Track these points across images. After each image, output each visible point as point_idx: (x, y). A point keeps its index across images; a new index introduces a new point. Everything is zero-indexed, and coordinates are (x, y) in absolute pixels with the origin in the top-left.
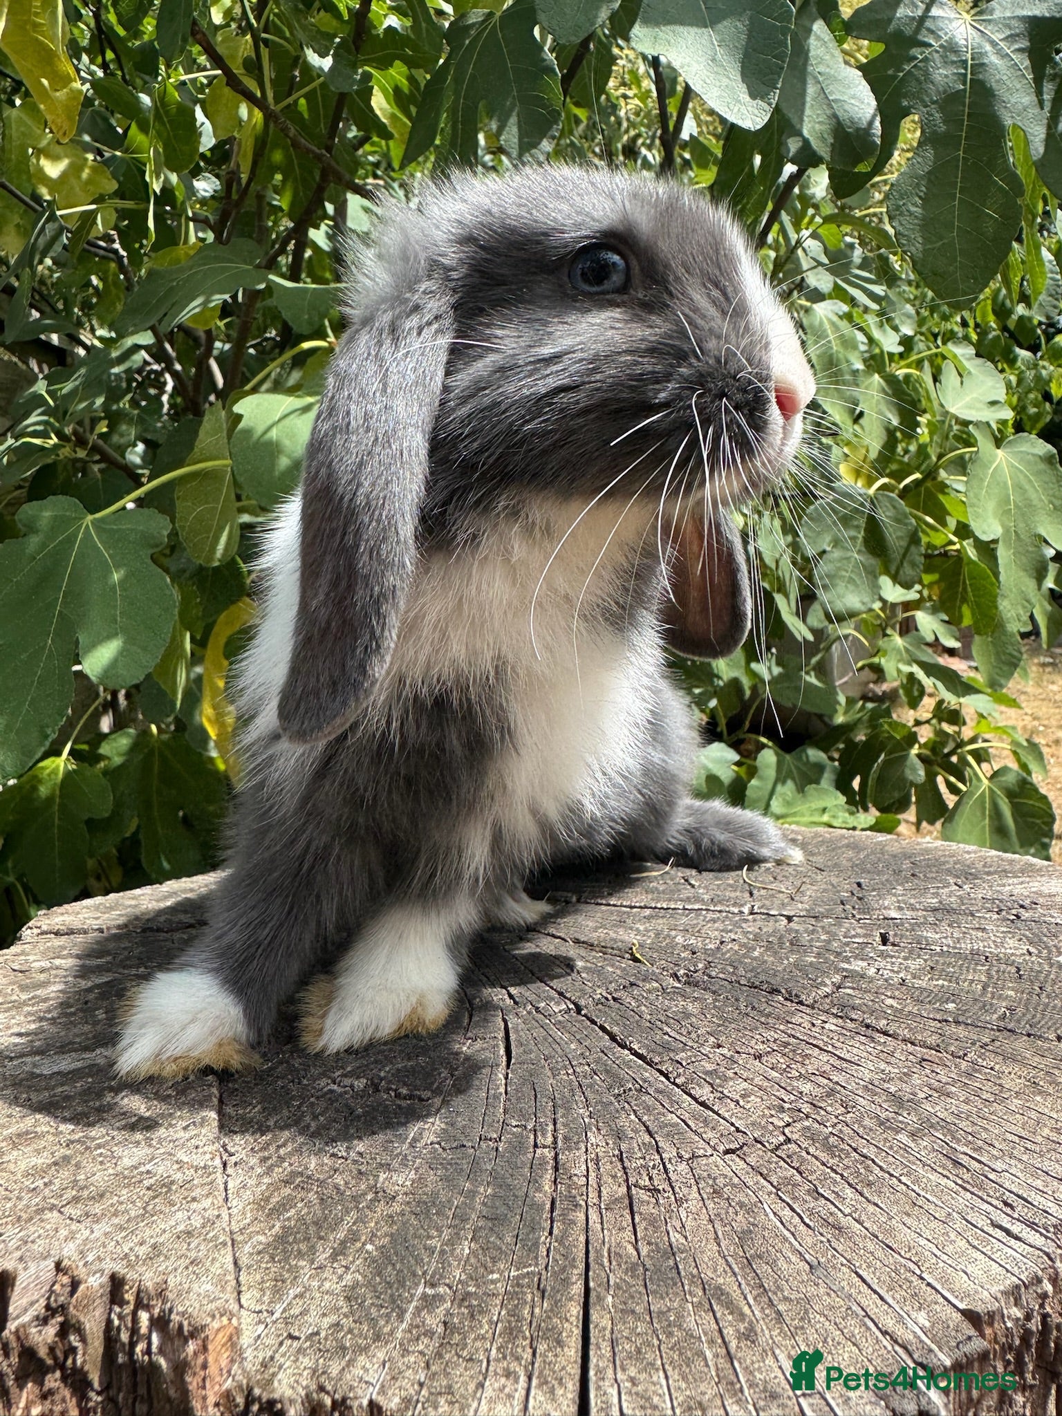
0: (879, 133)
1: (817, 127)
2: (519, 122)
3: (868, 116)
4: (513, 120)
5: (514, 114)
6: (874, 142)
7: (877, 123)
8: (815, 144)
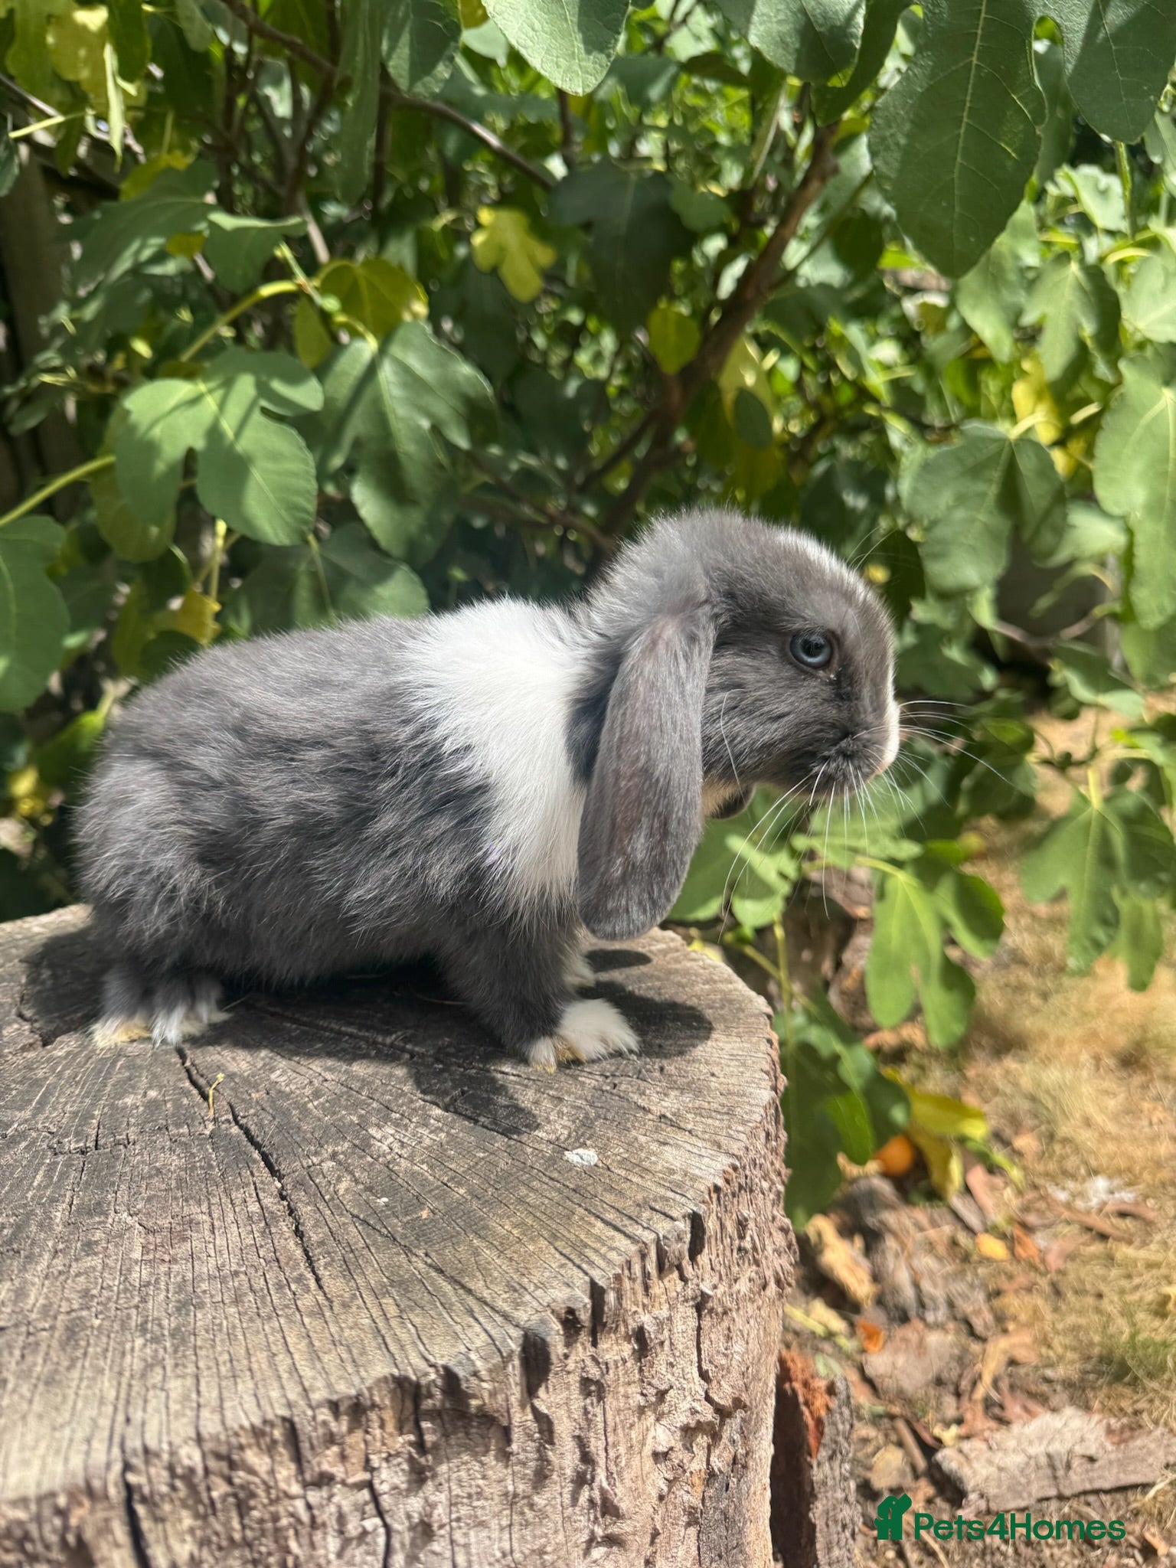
0: (860, 32)
1: (775, 27)
2: (412, 40)
3: (847, 8)
4: (405, 39)
5: (407, 29)
6: (852, 46)
7: (860, 19)
8: (769, 55)
